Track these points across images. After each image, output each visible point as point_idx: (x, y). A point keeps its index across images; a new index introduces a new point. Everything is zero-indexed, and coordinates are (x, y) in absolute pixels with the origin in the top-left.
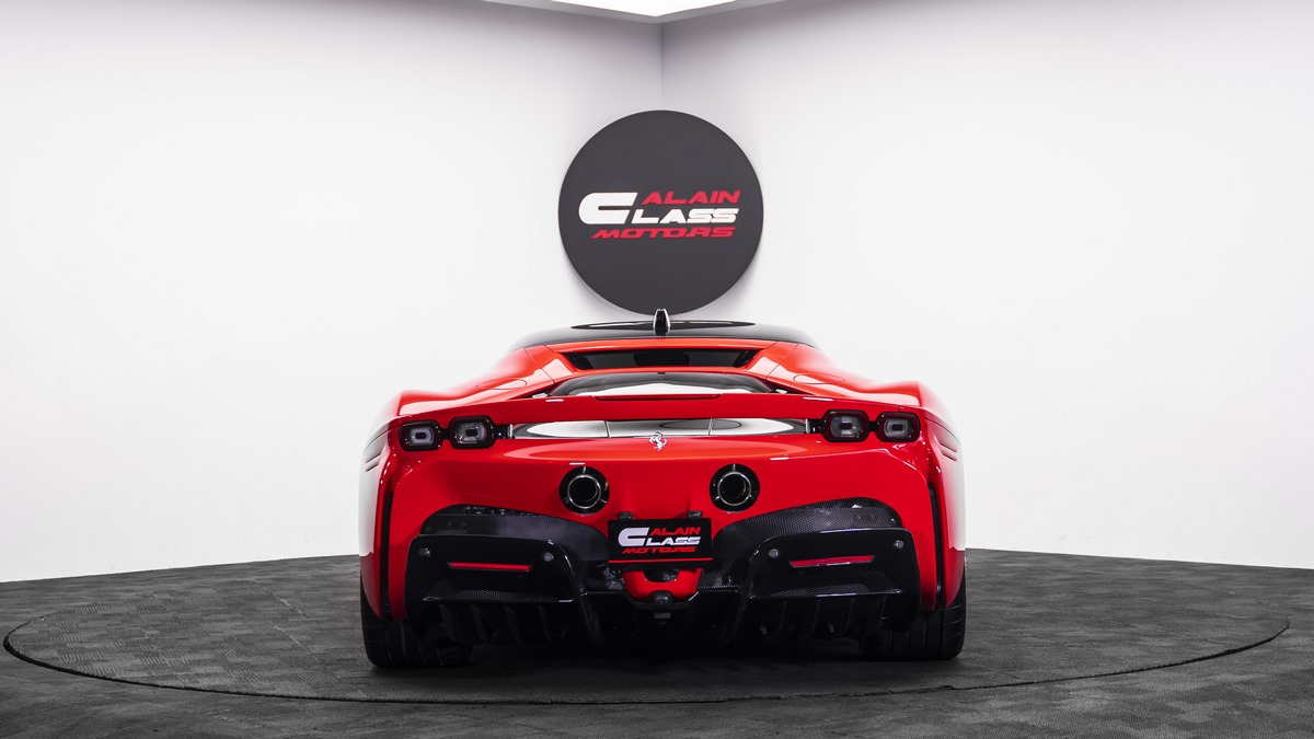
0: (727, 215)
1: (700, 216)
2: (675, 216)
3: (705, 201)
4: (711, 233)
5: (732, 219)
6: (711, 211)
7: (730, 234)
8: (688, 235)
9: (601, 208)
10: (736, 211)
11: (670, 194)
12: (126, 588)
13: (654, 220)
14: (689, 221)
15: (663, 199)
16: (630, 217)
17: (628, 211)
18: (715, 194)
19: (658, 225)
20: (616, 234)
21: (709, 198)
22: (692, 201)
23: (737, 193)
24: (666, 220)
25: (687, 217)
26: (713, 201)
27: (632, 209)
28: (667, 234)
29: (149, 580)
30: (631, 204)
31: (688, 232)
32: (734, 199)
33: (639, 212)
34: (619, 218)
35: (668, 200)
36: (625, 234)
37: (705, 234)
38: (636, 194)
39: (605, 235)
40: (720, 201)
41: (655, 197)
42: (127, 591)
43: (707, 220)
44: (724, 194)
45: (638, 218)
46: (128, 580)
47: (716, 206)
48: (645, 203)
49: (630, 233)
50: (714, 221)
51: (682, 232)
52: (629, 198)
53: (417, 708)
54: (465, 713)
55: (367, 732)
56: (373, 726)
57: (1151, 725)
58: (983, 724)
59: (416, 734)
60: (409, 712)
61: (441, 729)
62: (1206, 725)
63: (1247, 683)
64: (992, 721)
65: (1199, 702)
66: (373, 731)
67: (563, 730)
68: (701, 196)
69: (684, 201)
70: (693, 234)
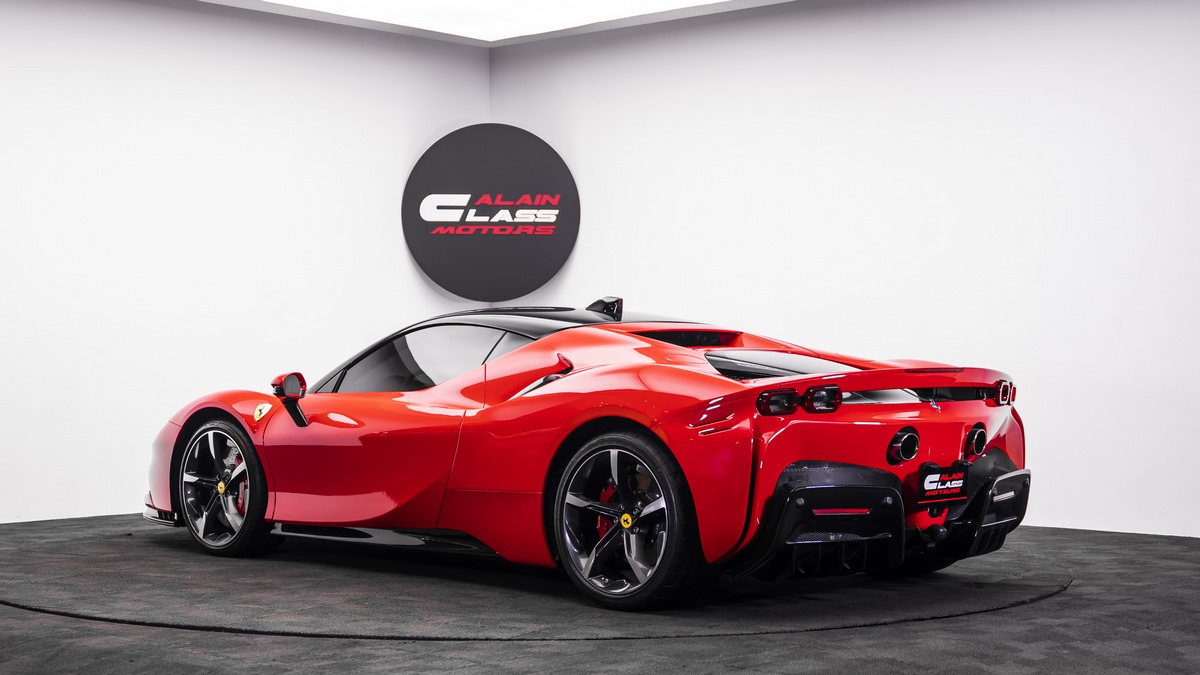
0: (549, 216)
1: (525, 216)
2: (504, 215)
3: (530, 203)
4: (535, 230)
5: (553, 219)
6: (535, 211)
7: (551, 232)
8: (515, 233)
9: (439, 207)
10: (557, 212)
11: (499, 197)
12: (36, 535)
13: (485, 219)
14: (516, 220)
15: (493, 200)
16: (465, 216)
17: (462, 211)
18: (538, 197)
19: (489, 223)
20: (451, 230)
21: (533, 199)
22: (518, 203)
23: (558, 197)
24: (495, 219)
25: (514, 217)
26: (536, 203)
27: (466, 209)
28: (496, 231)
29: (54, 528)
30: (465, 204)
31: (515, 230)
32: (555, 202)
33: (472, 212)
34: (455, 216)
35: (498, 202)
36: (459, 231)
37: (530, 232)
38: (469, 196)
39: (442, 230)
40: (543, 203)
41: (486, 199)
42: (40, 538)
43: (531, 219)
44: (547, 197)
45: (471, 217)
46: (35, 528)
47: (539, 207)
48: (478, 203)
49: (464, 230)
50: (537, 220)
51: (509, 230)
52: (463, 199)
53: (355, 643)
54: (400, 647)
55: (322, 663)
56: (324, 658)
57: (998, 661)
58: (858, 660)
59: (366, 664)
60: (350, 646)
61: (387, 662)
62: (1043, 662)
63: (1065, 626)
64: (864, 657)
65: (1031, 642)
66: (326, 662)
67: (494, 663)
68: (527, 198)
69: (511, 203)
70: (518, 232)
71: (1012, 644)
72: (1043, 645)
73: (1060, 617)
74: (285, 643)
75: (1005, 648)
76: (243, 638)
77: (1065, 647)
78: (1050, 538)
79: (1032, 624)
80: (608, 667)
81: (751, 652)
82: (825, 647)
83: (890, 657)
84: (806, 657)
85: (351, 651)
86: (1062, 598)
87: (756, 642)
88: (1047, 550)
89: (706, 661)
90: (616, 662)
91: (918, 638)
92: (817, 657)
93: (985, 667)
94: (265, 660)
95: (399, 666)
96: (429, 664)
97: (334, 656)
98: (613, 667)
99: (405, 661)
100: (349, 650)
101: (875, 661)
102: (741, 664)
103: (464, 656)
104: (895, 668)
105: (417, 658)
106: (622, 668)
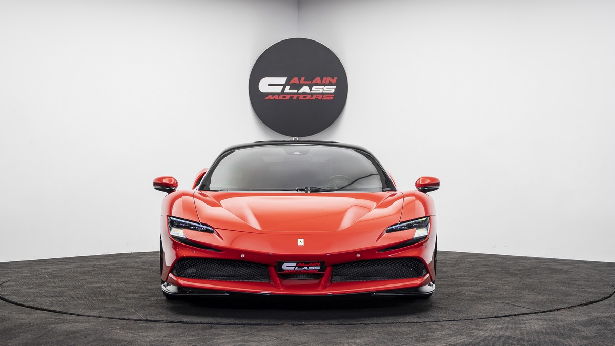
0: (331, 89)
1: (317, 89)
2: (305, 89)
3: (320, 82)
4: (323, 97)
5: (333, 91)
6: (323, 87)
7: (332, 98)
8: (311, 99)
9: (269, 85)
10: (335, 87)
11: (303, 79)
12: (43, 267)
13: (295, 91)
14: (312, 92)
15: (300, 81)
16: (284, 89)
17: (282, 87)
18: (325, 78)
19: (297, 94)
20: (276, 97)
21: (322, 80)
22: (313, 82)
23: (335, 79)
24: (301, 91)
25: (311, 90)
26: (324, 82)
27: (284, 86)
28: (301, 98)
29: (53, 263)
30: (284, 83)
31: (312, 97)
32: (334, 81)
33: (288, 87)
34: (278, 89)
35: (302, 81)
36: (281, 98)
37: (320, 98)
38: (286, 78)
39: (271, 97)
40: (327, 82)
41: (295, 80)
42: (45, 268)
43: (321, 91)
44: (329, 79)
45: (287, 90)
46: (43, 263)
47: (325, 85)
48: (291, 82)
49: (283, 97)
50: (324, 92)
51: (308, 97)
52: (283, 80)
53: (211, 327)
54: (236, 329)
55: (191, 338)
56: (193, 336)
57: (568, 337)
58: (490, 336)
59: (216, 339)
60: (208, 329)
61: (227, 337)
62: (594, 337)
63: (608, 317)
64: (493, 335)
65: (588, 326)
66: (194, 338)
67: (287, 338)
68: (318, 80)
69: (310, 82)
70: (313, 98)
71: (577, 327)
72: (595, 328)
73: (606, 312)
74: (173, 327)
75: (573, 329)
76: (150, 324)
77: (606, 329)
78: (606, 268)
79: (590, 316)
80: (350, 340)
81: (431, 332)
82: (472, 329)
83: (508, 334)
84: (461, 335)
85: (208, 332)
86: (609, 302)
87: (434, 326)
88: (603, 275)
89: (405, 337)
90: (354, 338)
91: (524, 324)
92: (468, 335)
93: (561, 340)
94: (160, 337)
95: (233, 340)
96: (251, 339)
97: (198, 334)
98: (353, 340)
99: (237, 337)
100: (207, 331)
101: (499, 337)
102: (425, 338)
103: (270, 334)
104: (511, 341)
105: (245, 336)
106: (357, 341)
